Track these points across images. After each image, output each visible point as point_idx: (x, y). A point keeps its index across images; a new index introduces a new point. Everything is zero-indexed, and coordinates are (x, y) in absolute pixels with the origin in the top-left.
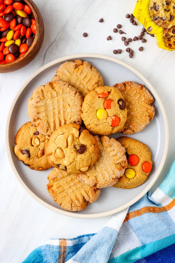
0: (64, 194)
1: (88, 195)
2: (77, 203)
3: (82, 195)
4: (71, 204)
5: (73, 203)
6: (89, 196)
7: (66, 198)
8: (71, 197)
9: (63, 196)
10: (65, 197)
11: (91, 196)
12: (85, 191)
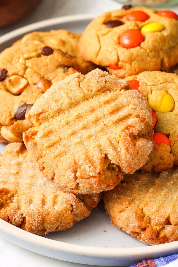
0: (60, 148)
1: (115, 149)
2: (88, 169)
3: (101, 150)
4: (75, 172)
5: (79, 170)
6: (118, 153)
7: (62, 159)
8: (74, 156)
9: (56, 154)
10: (60, 155)
11: (123, 152)
12: (109, 139)
